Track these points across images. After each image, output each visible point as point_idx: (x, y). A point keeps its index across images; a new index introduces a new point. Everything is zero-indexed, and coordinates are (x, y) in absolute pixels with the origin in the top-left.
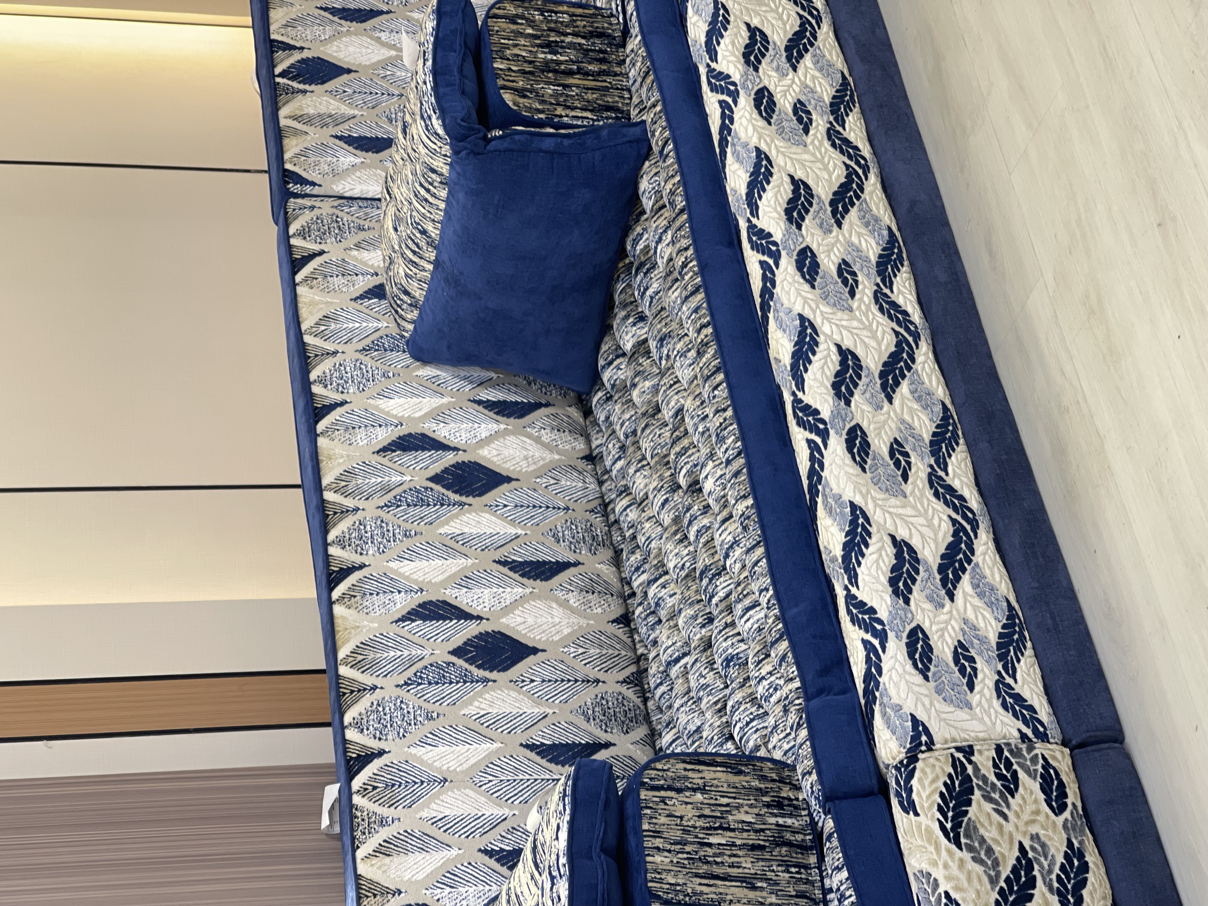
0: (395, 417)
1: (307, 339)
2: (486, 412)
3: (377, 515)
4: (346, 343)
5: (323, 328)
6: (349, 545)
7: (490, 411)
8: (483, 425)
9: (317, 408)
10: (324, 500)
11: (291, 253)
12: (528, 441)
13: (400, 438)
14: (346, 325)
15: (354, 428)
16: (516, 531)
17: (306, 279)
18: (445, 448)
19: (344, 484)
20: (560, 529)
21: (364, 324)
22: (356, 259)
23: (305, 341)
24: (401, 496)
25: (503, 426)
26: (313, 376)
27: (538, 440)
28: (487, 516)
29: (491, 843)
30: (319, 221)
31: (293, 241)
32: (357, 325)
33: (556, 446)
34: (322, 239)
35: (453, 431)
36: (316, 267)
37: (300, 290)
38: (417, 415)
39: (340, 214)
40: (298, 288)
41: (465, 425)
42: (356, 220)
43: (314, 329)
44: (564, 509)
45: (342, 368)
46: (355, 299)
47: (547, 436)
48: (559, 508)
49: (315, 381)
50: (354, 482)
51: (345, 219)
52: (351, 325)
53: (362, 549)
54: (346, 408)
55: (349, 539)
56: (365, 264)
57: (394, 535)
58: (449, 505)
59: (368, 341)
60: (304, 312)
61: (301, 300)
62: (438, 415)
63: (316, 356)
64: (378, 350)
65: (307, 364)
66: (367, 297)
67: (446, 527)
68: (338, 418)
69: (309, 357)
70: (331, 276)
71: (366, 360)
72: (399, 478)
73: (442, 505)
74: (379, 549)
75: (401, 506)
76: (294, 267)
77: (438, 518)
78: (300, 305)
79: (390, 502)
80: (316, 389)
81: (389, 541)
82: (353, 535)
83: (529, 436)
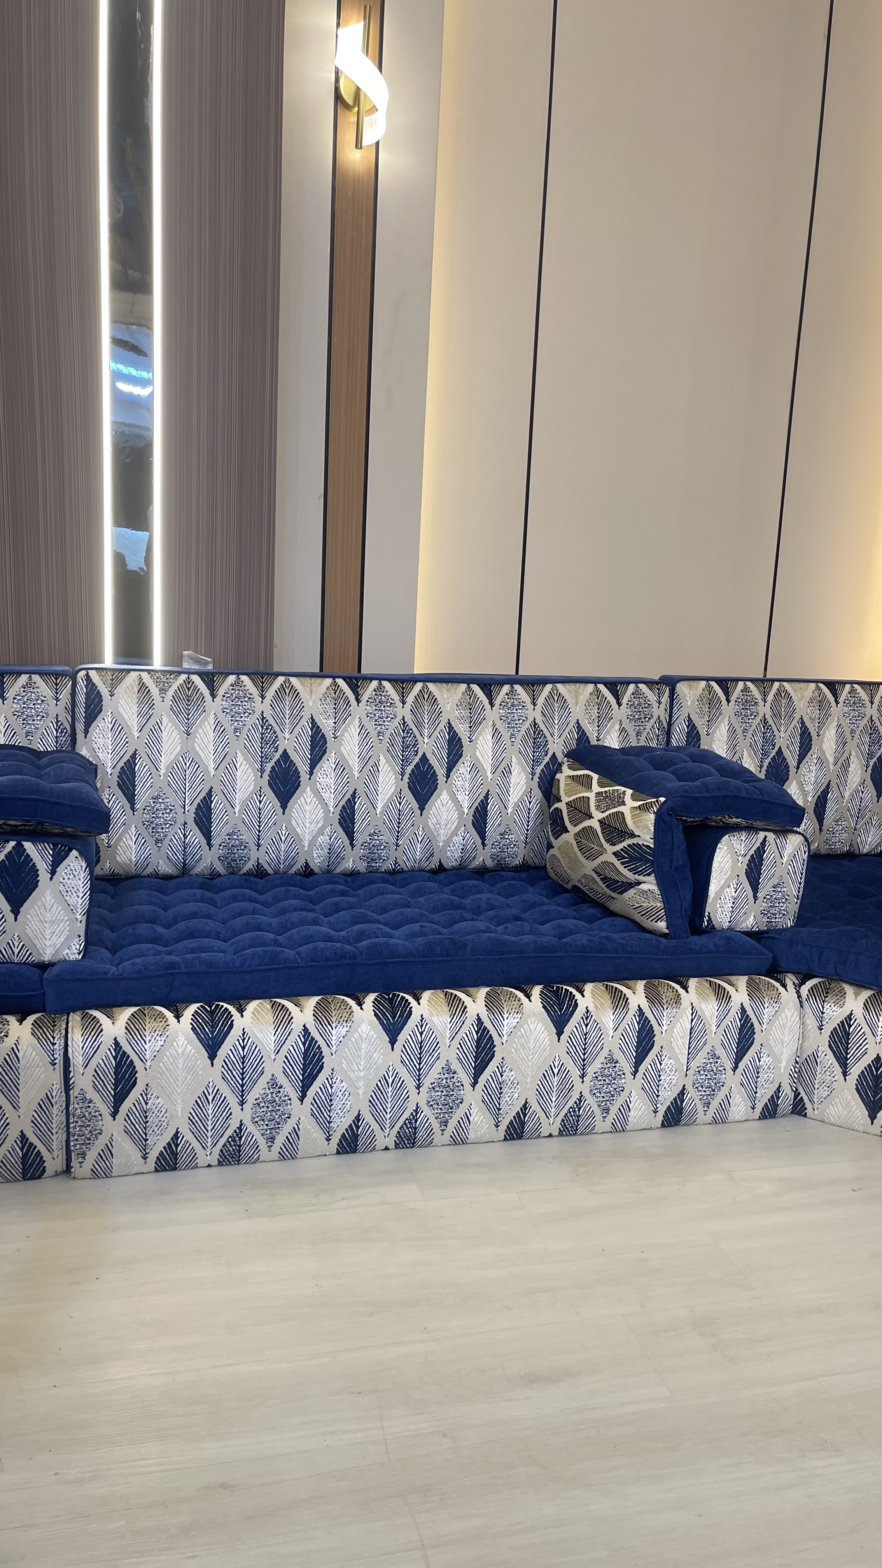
0: (477, 738)
1: (549, 687)
2: (479, 801)
3: (398, 715)
4: (542, 712)
5: (556, 698)
6: (376, 694)
7: (479, 804)
8: (467, 798)
9: (491, 687)
10: (416, 682)
11: (622, 683)
12: (453, 827)
13: (460, 739)
14: (556, 714)
15: (470, 709)
16: (379, 808)
17: (598, 691)
18: (450, 769)
19: (426, 697)
20: (380, 837)
21: (556, 727)
22: (611, 727)
23: (548, 685)
24: (412, 734)
25: (466, 811)
26: (517, 687)
27: (455, 833)
28: (393, 790)
29: (141, 758)
30: (646, 705)
31: (632, 687)
32: (556, 722)
33: (449, 846)
34: (631, 705)
35: (463, 776)
36: (608, 699)
37: (591, 687)
38: (478, 753)
39: (652, 721)
40: (593, 685)
41: (468, 785)
42: (646, 732)
43: (555, 692)
44: (397, 844)
45: (520, 707)
46: (578, 722)
47: (458, 839)
48: (397, 840)
49: (513, 688)
50: (426, 704)
51: (646, 723)
52: (556, 717)
53: (371, 702)
54: (488, 706)
55: (381, 695)
56: (608, 733)
57: (380, 725)
58: (402, 765)
59: (542, 727)
60: (571, 687)
61: (582, 686)
62: (476, 768)
63: (534, 691)
64: (534, 733)
65: (528, 684)
66: (579, 731)
67: (385, 761)
68: (480, 699)
69: (533, 687)
70: (598, 709)
71: (527, 725)
72: (426, 734)
73: (403, 761)
74: (371, 713)
75: (404, 732)
76: (611, 684)
77: (392, 757)
78: (578, 685)
79: (408, 725)
80: (506, 688)
81: (376, 721)
82: (383, 698)
83: (457, 828)
